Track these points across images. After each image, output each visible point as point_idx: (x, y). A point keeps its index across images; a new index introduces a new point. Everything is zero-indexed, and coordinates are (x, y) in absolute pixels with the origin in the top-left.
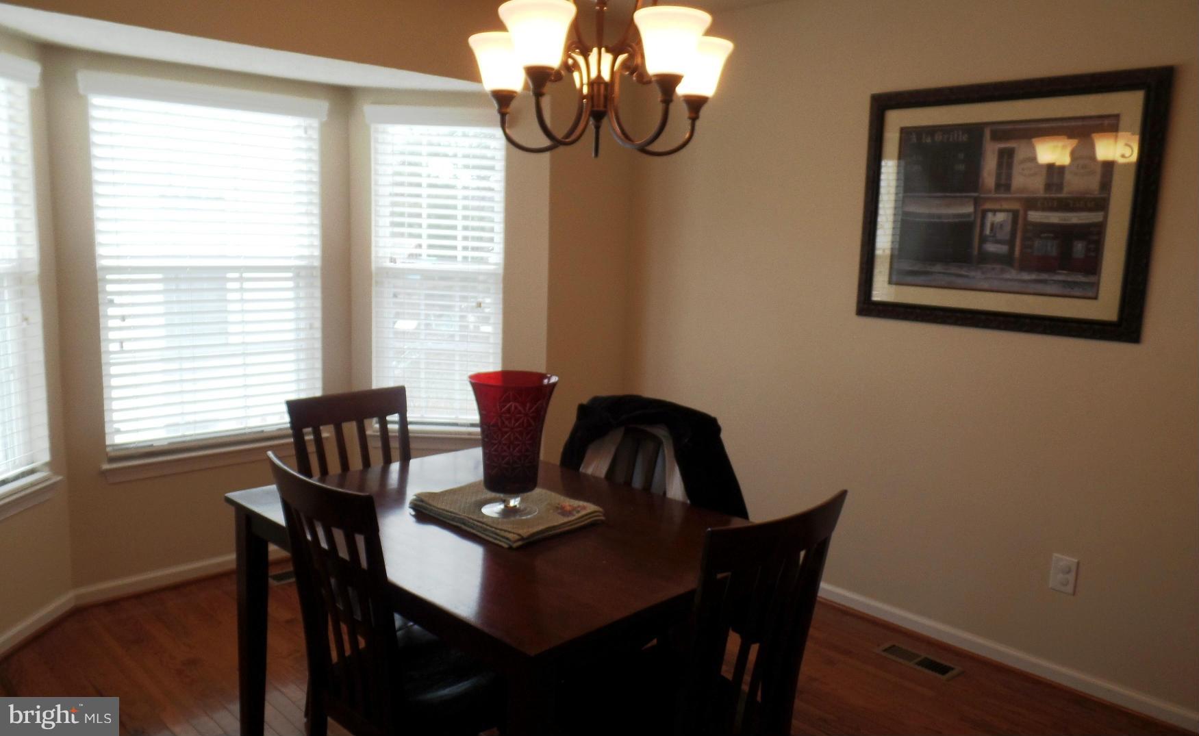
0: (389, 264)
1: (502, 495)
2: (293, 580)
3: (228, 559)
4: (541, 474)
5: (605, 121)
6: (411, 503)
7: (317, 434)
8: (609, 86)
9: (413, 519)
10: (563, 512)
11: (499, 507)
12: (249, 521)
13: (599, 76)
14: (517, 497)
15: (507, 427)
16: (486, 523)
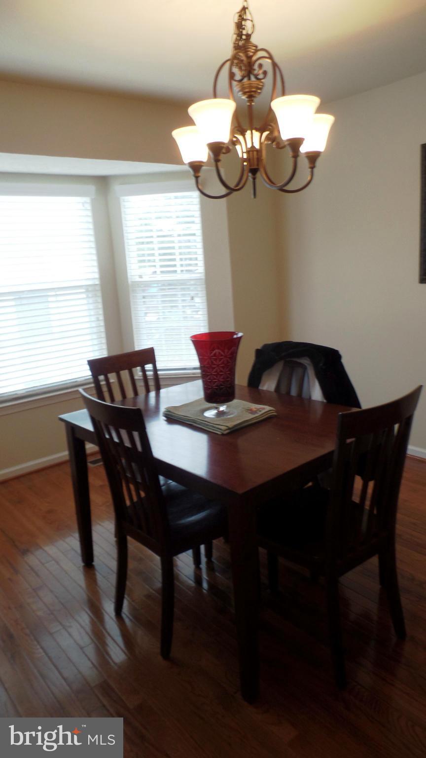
0: (138, 279)
1: (214, 405)
2: (101, 463)
3: (64, 454)
4: (237, 392)
5: (258, 175)
6: (164, 413)
7: (107, 380)
8: (259, 152)
9: (165, 422)
10: (251, 411)
11: (214, 412)
12: (73, 430)
13: (253, 147)
14: (223, 405)
15: (215, 365)
16: (207, 422)
